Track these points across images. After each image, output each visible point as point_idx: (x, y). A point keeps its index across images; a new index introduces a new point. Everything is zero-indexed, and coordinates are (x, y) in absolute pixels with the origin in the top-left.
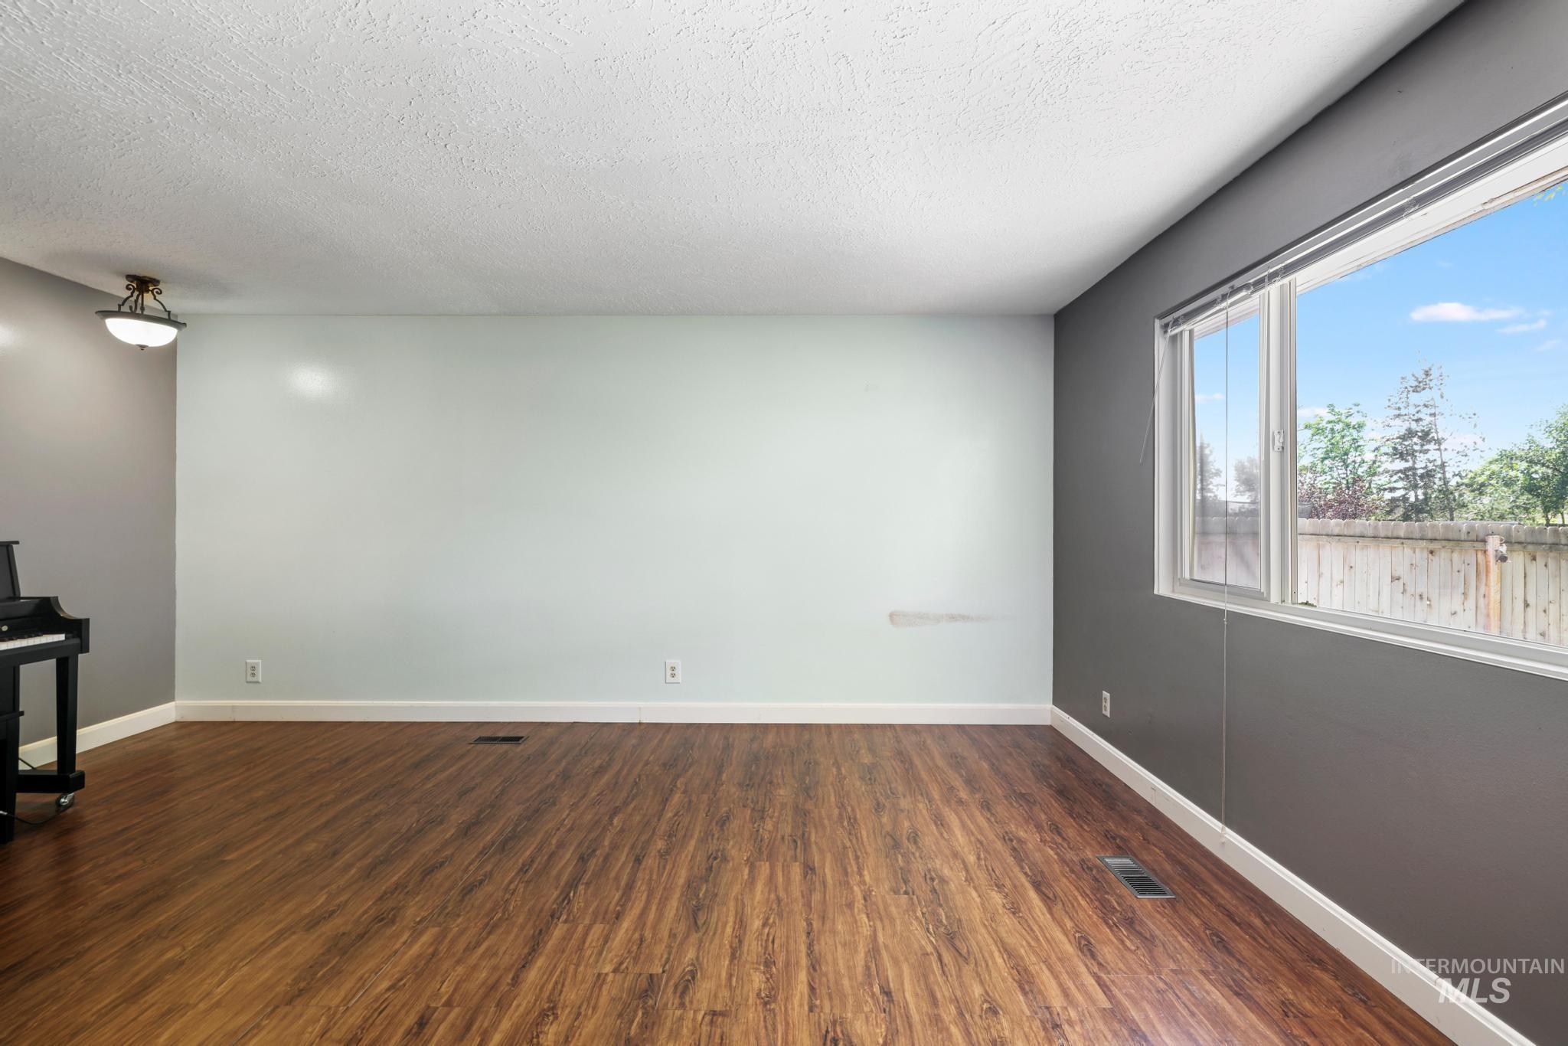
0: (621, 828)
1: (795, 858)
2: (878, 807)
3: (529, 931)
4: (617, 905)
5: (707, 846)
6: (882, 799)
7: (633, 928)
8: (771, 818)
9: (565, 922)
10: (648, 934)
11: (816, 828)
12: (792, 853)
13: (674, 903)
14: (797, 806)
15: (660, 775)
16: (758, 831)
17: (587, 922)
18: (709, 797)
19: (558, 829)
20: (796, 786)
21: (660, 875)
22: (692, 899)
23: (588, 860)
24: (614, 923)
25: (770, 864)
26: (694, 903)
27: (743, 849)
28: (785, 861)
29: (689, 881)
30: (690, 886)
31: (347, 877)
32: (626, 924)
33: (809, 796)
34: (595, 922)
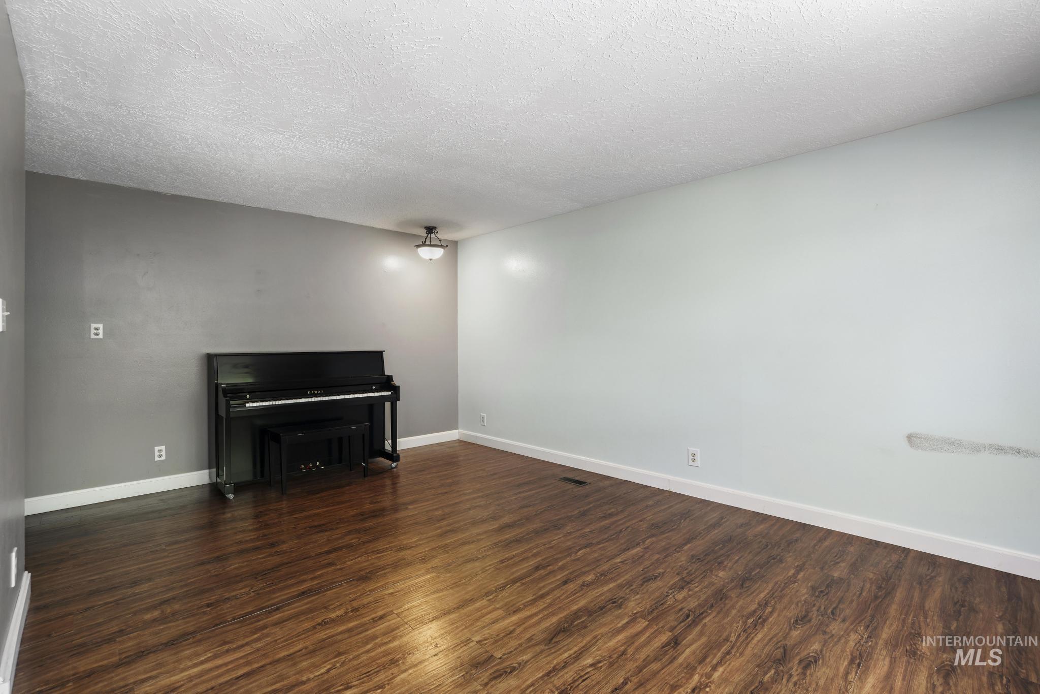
0: (579, 558)
1: (672, 629)
2: (804, 619)
3: (468, 597)
4: (523, 604)
5: (619, 591)
6: (814, 614)
7: (516, 622)
8: (689, 590)
9: (489, 600)
10: (518, 631)
11: (718, 613)
12: (674, 623)
13: (554, 619)
14: (721, 590)
15: (643, 531)
16: (667, 596)
17: (497, 606)
18: (660, 558)
19: (544, 545)
20: (740, 573)
21: (567, 598)
22: (568, 622)
23: (540, 570)
24: (510, 614)
25: (648, 624)
26: (566, 626)
27: (640, 605)
28: (662, 627)
29: (579, 610)
30: (576, 615)
31: (434, 533)
32: (515, 618)
33: (742, 585)
34: (501, 609)
